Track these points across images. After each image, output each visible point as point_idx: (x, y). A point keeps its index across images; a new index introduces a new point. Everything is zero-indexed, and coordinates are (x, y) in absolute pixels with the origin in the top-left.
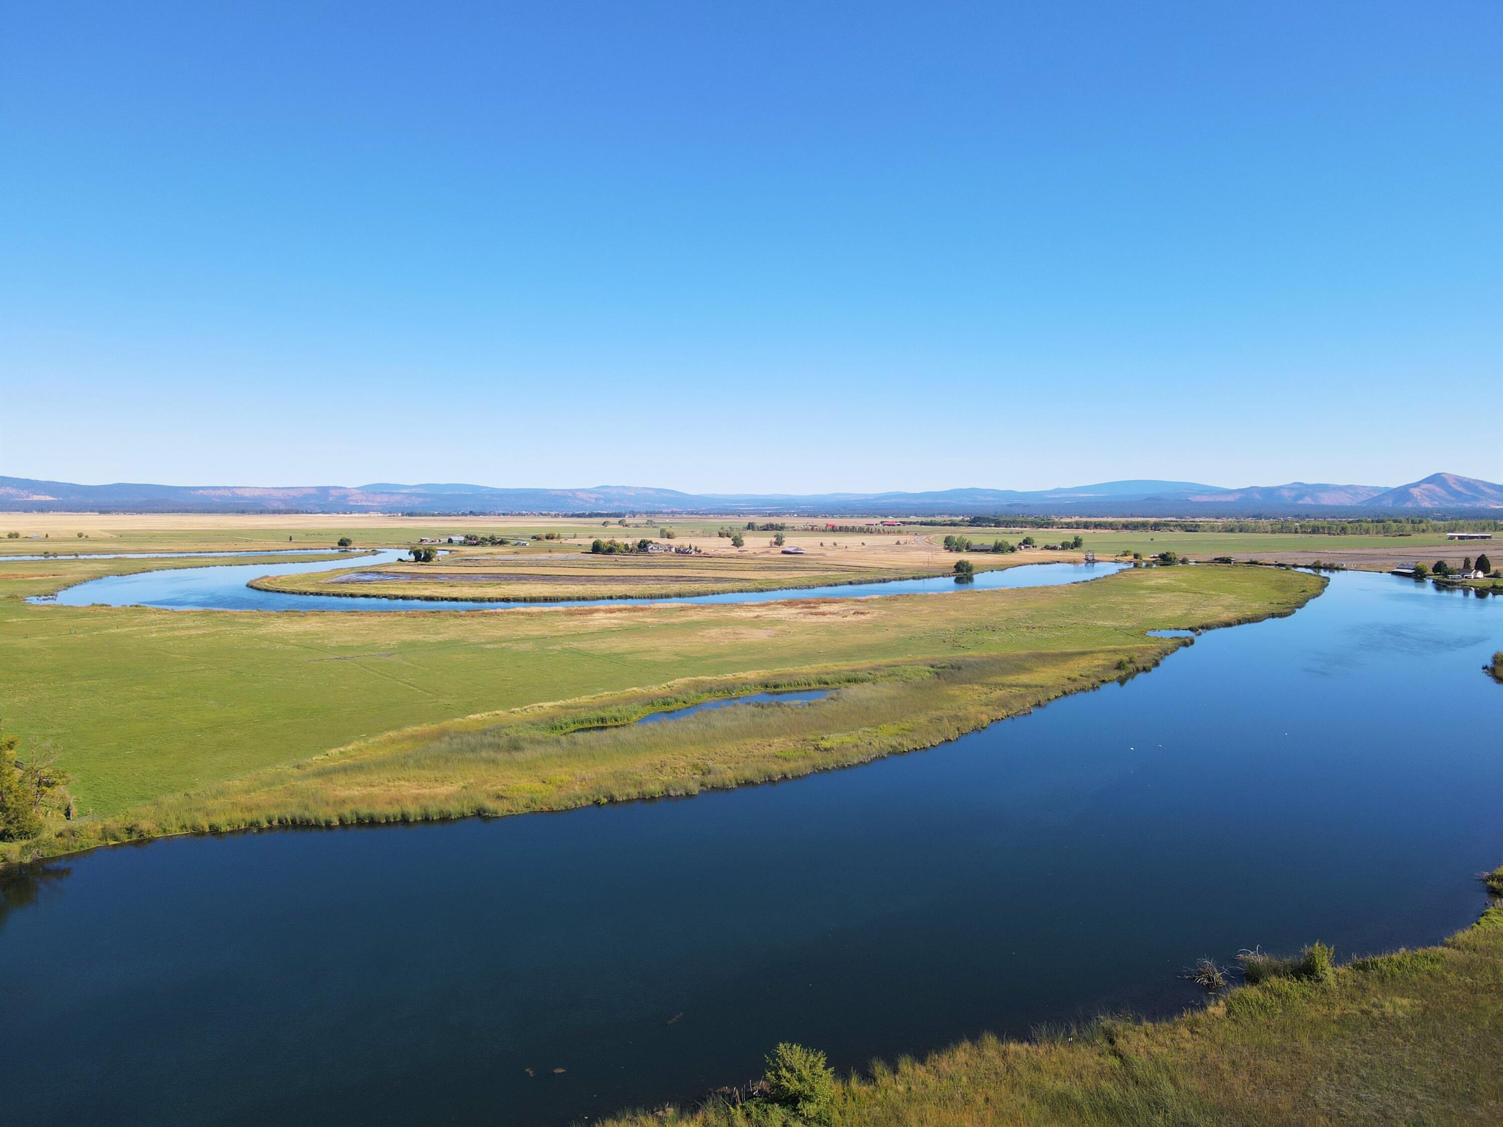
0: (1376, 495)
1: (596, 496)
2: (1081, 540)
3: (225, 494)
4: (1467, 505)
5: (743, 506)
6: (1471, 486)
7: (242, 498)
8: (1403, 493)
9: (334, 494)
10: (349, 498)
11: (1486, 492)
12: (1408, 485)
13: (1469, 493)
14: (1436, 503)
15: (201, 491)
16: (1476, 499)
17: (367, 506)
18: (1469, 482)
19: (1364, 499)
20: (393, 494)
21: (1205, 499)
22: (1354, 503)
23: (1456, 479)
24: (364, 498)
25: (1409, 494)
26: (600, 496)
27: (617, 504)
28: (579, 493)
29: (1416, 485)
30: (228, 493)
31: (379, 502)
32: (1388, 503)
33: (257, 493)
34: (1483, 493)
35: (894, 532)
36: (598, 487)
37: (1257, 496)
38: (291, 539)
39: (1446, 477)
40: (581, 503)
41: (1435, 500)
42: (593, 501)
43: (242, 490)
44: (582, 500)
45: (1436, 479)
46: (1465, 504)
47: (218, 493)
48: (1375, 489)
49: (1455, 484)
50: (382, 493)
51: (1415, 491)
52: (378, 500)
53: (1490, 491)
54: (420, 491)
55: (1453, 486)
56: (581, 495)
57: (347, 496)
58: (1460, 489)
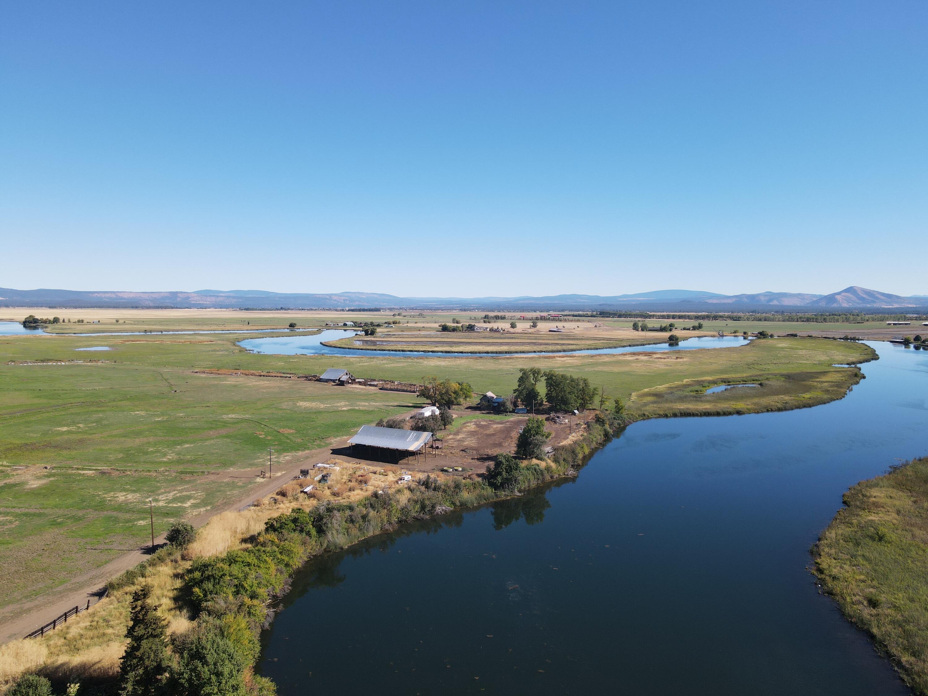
0: (815, 299)
1: (344, 298)
2: (702, 325)
3: (112, 296)
4: (869, 306)
5: (435, 305)
6: (870, 293)
7: (122, 298)
8: (831, 298)
9: (181, 296)
10: (190, 299)
11: (879, 298)
12: (834, 293)
13: (870, 299)
14: (851, 304)
15: (96, 294)
16: (874, 302)
17: (203, 304)
18: (869, 292)
19: (808, 302)
20: (218, 296)
21: (715, 301)
22: (802, 304)
23: (862, 290)
24: (200, 299)
25: (835, 299)
26: (347, 298)
27: (357, 303)
28: (333, 296)
29: (839, 294)
30: (113, 296)
31: (210, 302)
32: (823, 304)
33: (132, 295)
34: (877, 298)
35: (575, 320)
36: (343, 293)
37: (745, 300)
38: (249, 324)
39: (856, 289)
40: (335, 302)
41: (850, 303)
42: (343, 301)
43: (122, 294)
44: (335, 301)
45: (850, 290)
46: (868, 305)
47: (107, 295)
48: (814, 296)
49: (861, 293)
50: (211, 296)
51: (838, 297)
52: (209, 300)
53: (882, 297)
54: (231, 294)
55: (860, 294)
56: (334, 298)
57: (189, 298)
58: (864, 296)
